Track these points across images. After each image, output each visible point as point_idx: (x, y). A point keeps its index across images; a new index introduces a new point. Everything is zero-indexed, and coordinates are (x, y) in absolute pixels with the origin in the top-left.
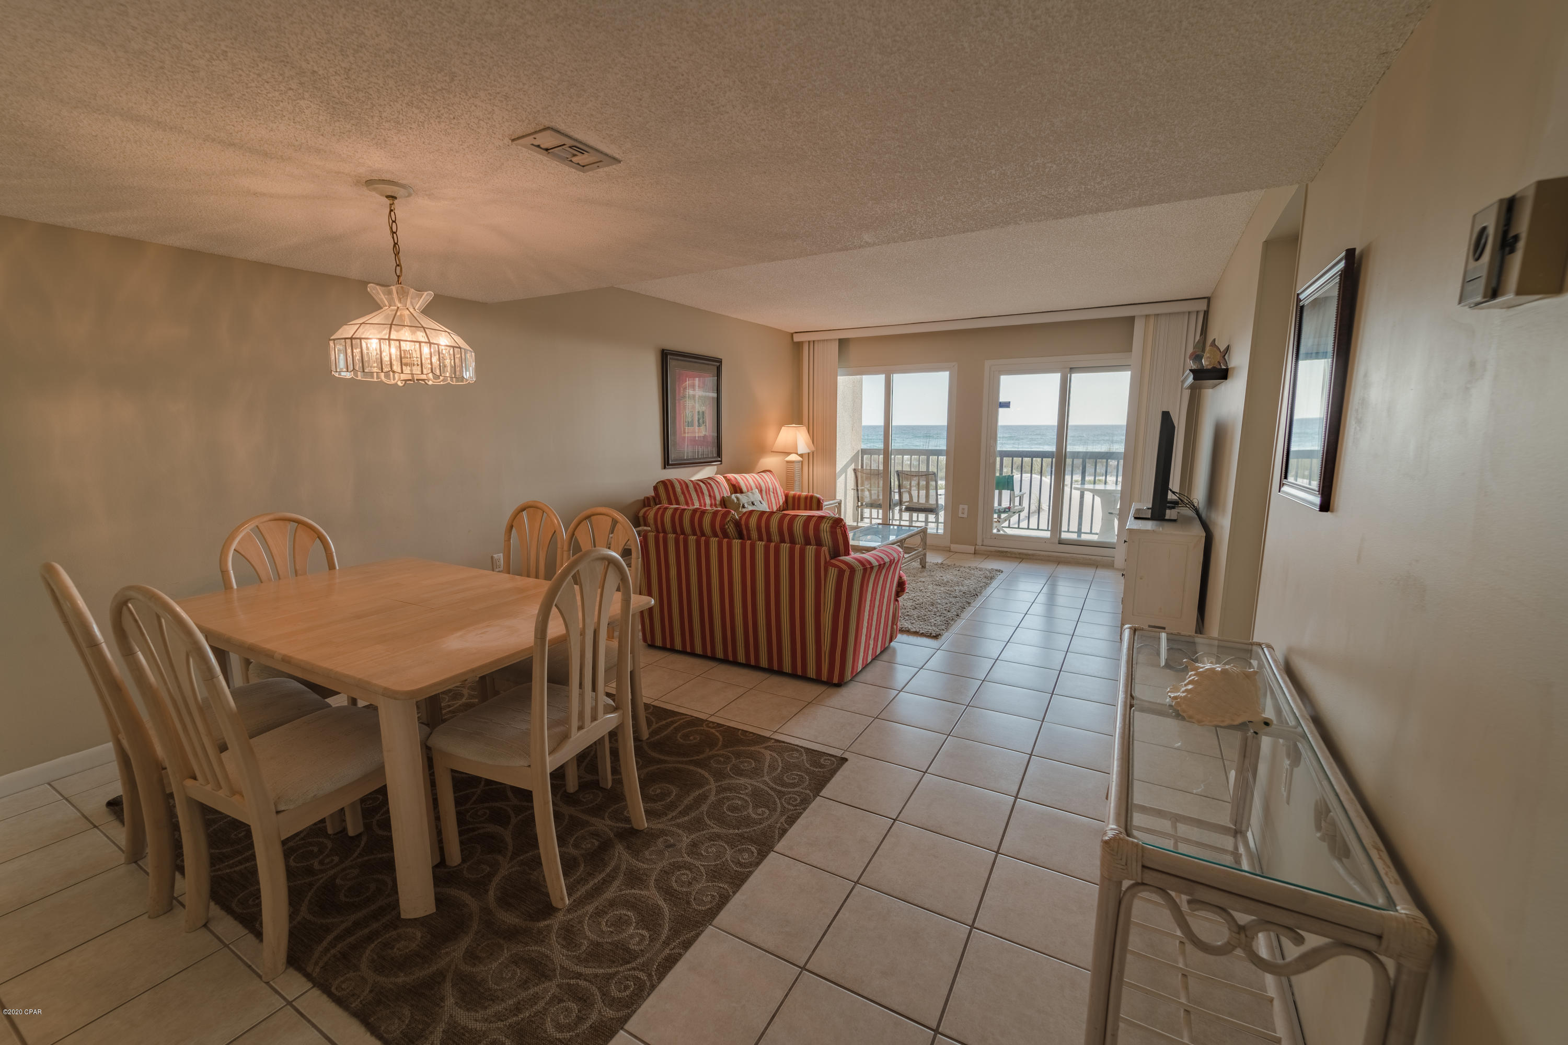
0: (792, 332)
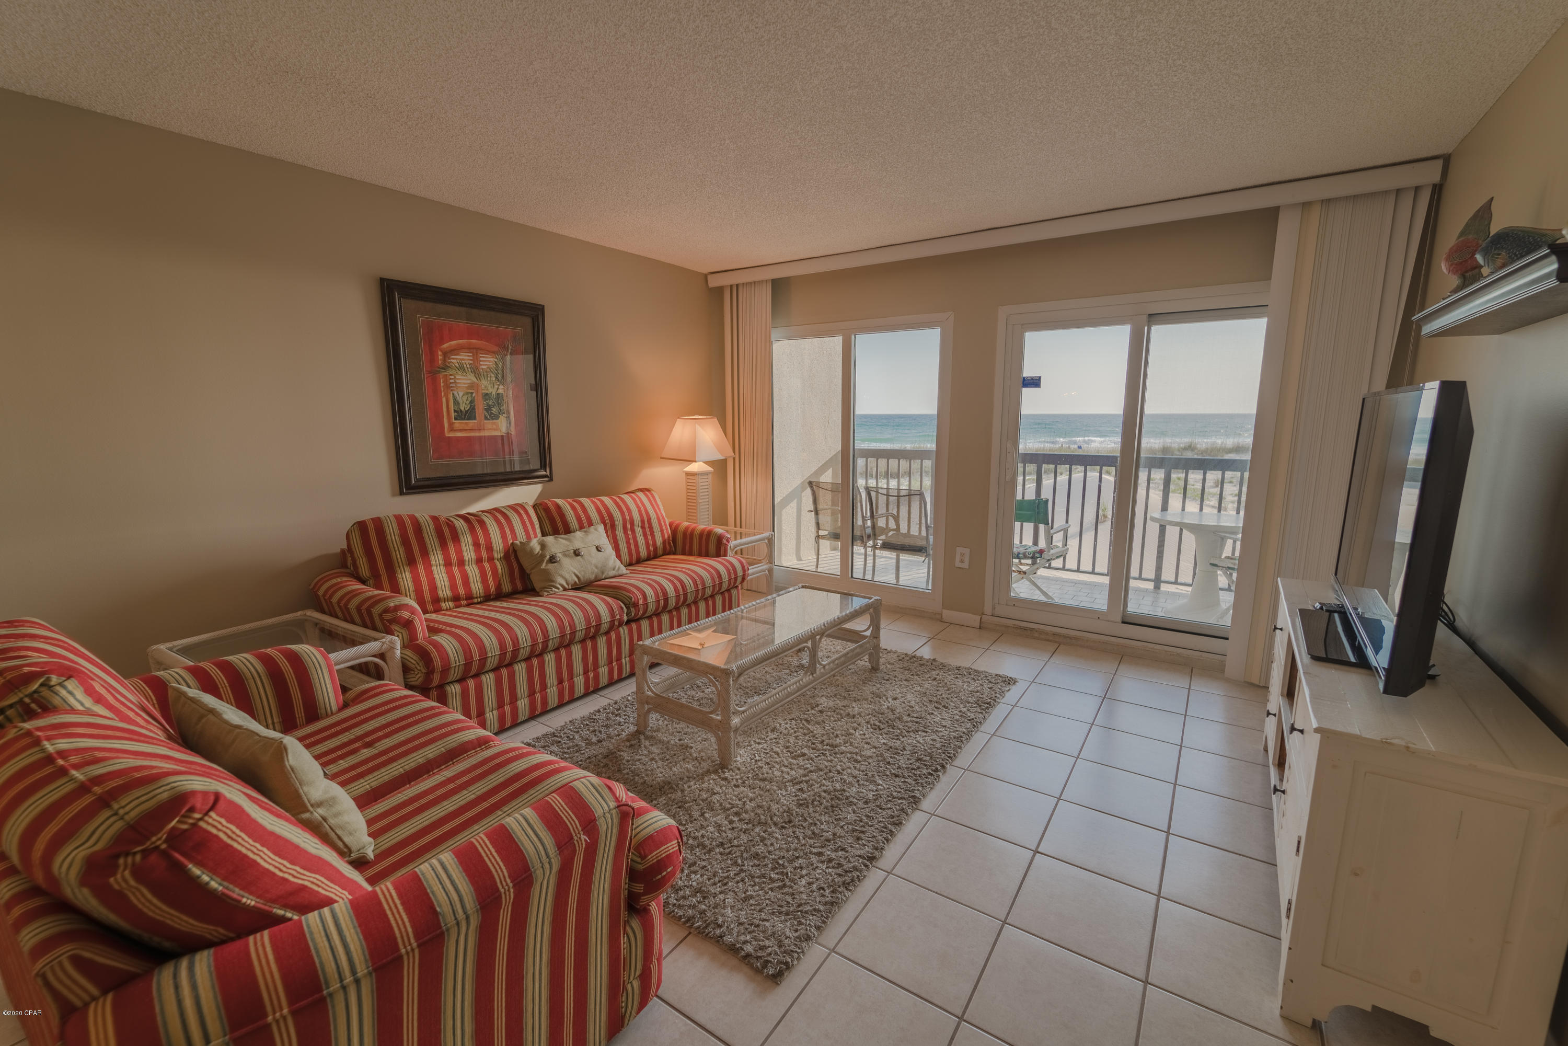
0: (705, 271)
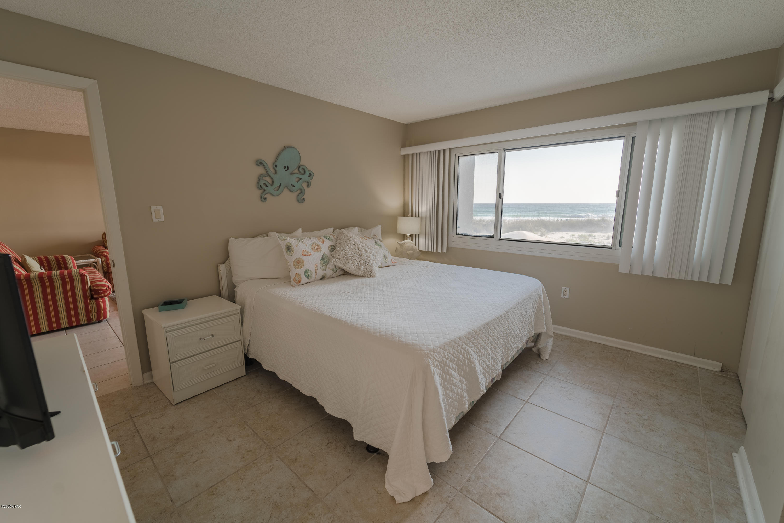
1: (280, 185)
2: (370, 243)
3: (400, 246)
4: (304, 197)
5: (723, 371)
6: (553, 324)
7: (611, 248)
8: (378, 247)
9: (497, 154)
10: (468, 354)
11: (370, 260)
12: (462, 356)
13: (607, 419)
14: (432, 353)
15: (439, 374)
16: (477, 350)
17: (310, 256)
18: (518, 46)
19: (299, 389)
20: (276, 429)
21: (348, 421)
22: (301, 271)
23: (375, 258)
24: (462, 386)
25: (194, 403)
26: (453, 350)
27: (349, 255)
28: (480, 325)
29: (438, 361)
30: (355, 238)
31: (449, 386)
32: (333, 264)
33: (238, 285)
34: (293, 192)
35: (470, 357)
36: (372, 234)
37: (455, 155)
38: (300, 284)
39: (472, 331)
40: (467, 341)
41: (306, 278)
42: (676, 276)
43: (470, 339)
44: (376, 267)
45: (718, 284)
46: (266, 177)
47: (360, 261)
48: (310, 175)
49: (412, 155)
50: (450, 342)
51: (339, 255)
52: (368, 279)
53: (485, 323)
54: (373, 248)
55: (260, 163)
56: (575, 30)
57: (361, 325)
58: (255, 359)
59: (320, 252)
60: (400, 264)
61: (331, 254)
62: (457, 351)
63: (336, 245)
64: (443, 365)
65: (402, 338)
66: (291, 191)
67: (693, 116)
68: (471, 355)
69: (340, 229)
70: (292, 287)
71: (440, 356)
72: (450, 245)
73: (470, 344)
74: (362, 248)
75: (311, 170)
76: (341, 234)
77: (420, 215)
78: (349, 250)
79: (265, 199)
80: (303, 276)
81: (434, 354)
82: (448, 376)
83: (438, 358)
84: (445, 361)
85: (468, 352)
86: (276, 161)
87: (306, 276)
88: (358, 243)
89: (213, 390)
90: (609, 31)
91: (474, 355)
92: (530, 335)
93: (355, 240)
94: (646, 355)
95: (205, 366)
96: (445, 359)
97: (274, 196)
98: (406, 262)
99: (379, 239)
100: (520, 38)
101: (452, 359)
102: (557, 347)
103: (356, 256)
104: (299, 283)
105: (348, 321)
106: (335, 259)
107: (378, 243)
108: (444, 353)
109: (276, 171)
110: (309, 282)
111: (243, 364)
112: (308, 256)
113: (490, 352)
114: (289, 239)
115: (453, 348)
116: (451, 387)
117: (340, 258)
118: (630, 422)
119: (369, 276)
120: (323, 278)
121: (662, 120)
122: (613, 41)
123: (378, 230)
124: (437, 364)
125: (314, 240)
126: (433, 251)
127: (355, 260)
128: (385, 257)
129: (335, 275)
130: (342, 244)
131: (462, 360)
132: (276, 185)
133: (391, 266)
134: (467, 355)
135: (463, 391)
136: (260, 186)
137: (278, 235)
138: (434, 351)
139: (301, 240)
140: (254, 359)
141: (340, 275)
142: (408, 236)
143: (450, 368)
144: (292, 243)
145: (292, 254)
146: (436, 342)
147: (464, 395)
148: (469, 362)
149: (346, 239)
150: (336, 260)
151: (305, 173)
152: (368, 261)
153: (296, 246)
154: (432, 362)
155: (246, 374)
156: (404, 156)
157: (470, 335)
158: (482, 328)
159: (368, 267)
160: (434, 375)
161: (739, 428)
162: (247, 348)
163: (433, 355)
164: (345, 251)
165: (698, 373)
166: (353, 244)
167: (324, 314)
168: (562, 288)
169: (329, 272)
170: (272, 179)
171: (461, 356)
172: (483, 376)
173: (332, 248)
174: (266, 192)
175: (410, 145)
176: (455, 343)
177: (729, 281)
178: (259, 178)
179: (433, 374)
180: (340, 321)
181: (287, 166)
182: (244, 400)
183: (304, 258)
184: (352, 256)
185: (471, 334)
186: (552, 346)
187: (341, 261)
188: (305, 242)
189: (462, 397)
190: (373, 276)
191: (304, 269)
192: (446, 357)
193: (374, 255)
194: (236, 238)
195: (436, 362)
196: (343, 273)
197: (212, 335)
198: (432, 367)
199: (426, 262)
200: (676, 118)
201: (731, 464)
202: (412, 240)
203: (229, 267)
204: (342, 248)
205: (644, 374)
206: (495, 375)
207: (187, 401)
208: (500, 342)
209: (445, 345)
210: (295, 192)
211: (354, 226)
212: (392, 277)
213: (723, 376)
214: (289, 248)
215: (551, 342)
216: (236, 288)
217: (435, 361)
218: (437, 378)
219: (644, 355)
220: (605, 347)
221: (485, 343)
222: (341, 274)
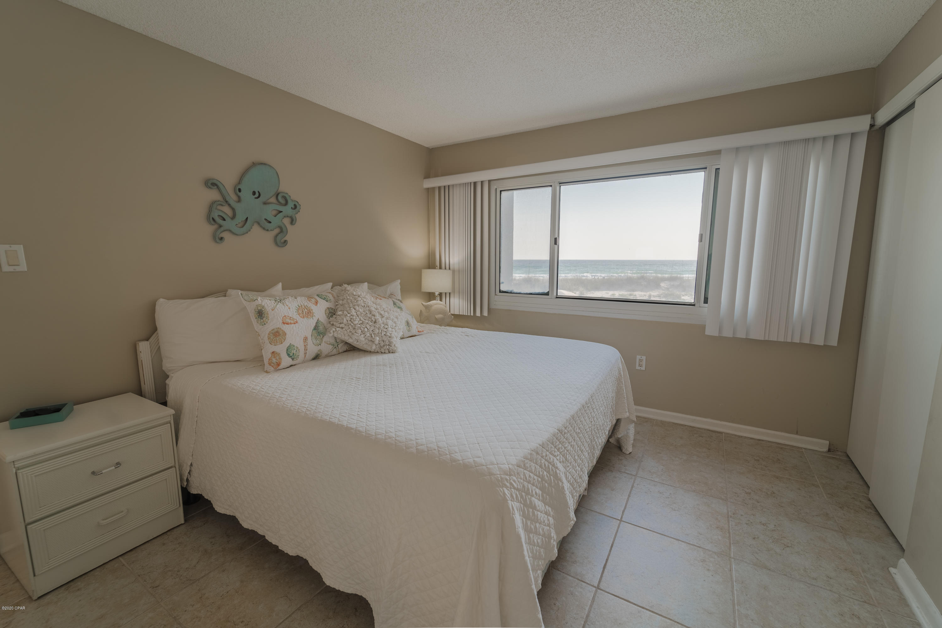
1: (247, 218)
2: (386, 304)
3: (426, 308)
4: (285, 239)
5: (830, 451)
6: (635, 404)
7: (694, 305)
8: (399, 310)
9: (551, 188)
10: (553, 468)
11: (388, 328)
12: (547, 472)
13: (728, 535)
14: (508, 477)
15: (520, 511)
16: (563, 458)
17: (296, 324)
18: (592, 33)
19: (277, 545)
20: (235, 625)
21: (363, 596)
22: (281, 349)
23: (394, 325)
24: (548, 520)
25: (78, 590)
26: (536, 465)
27: (356, 322)
28: (565, 421)
29: (517, 489)
30: (364, 298)
31: (532, 527)
32: (333, 335)
33: (172, 375)
34: (267, 230)
35: (556, 471)
36: (389, 292)
37: (496, 189)
38: (280, 369)
39: (557, 431)
40: (551, 448)
41: (290, 359)
42: (773, 338)
43: (555, 443)
44: (396, 338)
45: (823, 345)
46: (222, 205)
47: (374, 331)
48: (295, 207)
49: (439, 188)
50: (531, 454)
51: (341, 322)
52: (386, 356)
53: (570, 415)
54: (392, 312)
55: (212, 184)
56: (668, 14)
57: (383, 434)
58: (201, 495)
59: (311, 319)
60: (429, 333)
61: (330, 320)
62: (541, 466)
63: (336, 308)
64: (523, 494)
65: (456, 454)
66: (264, 229)
67: (787, 143)
68: (557, 468)
69: (341, 285)
70: (265, 374)
71: (519, 480)
72: (493, 306)
73: (555, 452)
74: (376, 311)
75: (296, 200)
76: (344, 292)
77: (451, 268)
78: (357, 314)
79: (221, 239)
80: (284, 355)
81: (510, 477)
82: (531, 510)
83: (518, 485)
84: (526, 487)
85: (553, 465)
86: (239, 183)
87: (288, 355)
88: (369, 304)
89: (120, 558)
90: (708, 20)
91: (560, 466)
92: (611, 422)
93: (365, 300)
94: (742, 437)
95: (103, 520)
96: (526, 484)
97: (237, 235)
98: (437, 329)
99: (399, 300)
100: (598, 19)
101: (534, 481)
102: (637, 434)
103: (367, 323)
104: (277, 367)
105: (361, 429)
106: (336, 329)
107: (397, 304)
108: (524, 473)
109: (239, 197)
110: (295, 365)
111: (178, 505)
112: (292, 325)
113: (577, 458)
114: (261, 300)
115: (536, 463)
116: (535, 527)
117: (343, 327)
118: (756, 537)
119: (387, 351)
120: (317, 357)
121: (751, 148)
122: (707, 38)
123: (396, 287)
124: (516, 495)
125: (301, 301)
126: (469, 314)
127: (366, 329)
128: (408, 323)
129: (335, 351)
130: (346, 306)
131: (547, 478)
132: (240, 218)
133: (416, 336)
134: (552, 470)
135: (550, 527)
136: (213, 218)
137: (241, 294)
138: (510, 473)
139: (280, 301)
140: (199, 494)
141: (343, 352)
142: (437, 295)
143: (532, 496)
144: (266, 304)
145: (265, 323)
146: (511, 456)
147: (552, 535)
148: (555, 480)
149: (351, 298)
150: (338, 329)
151: (286, 203)
152: (385, 330)
153: (273, 310)
154: (508, 493)
155: (186, 520)
156: (428, 189)
157: (554, 437)
158: (568, 424)
159: (385, 338)
160: (514, 516)
161: (879, 528)
162: (187, 478)
163: (510, 479)
164: (351, 317)
165: (806, 456)
166: (362, 306)
167: (319, 418)
168: (636, 357)
169: (326, 348)
170: (233, 209)
171: (545, 473)
172: (571, 496)
173: (329, 313)
174: (222, 229)
175: (436, 176)
176: (537, 453)
177: (834, 341)
178: (210, 206)
179: (513, 514)
180: (348, 429)
181: (259, 192)
182: (178, 571)
183: (285, 328)
184: (362, 324)
185: (556, 436)
186: (633, 434)
187: (344, 331)
188: (287, 304)
189: (550, 537)
190: (393, 352)
191: (286, 344)
192: (527, 480)
193: (394, 321)
194: (169, 299)
195: (515, 491)
196: (347, 348)
197: (118, 464)
198: (510, 502)
199: (464, 329)
200: (766, 146)
201: (896, 587)
202: (441, 300)
203: (157, 345)
204: (345, 312)
205: (748, 462)
206: (582, 489)
207: (63, 588)
208: (586, 440)
209: (525, 460)
210: (271, 230)
211: (362, 281)
212: (421, 352)
213: (833, 458)
214: (260, 314)
215: (633, 429)
216: (169, 379)
217: (513, 490)
218: (518, 519)
219: (739, 437)
220: (693, 430)
221: (571, 446)
222: (345, 350)
